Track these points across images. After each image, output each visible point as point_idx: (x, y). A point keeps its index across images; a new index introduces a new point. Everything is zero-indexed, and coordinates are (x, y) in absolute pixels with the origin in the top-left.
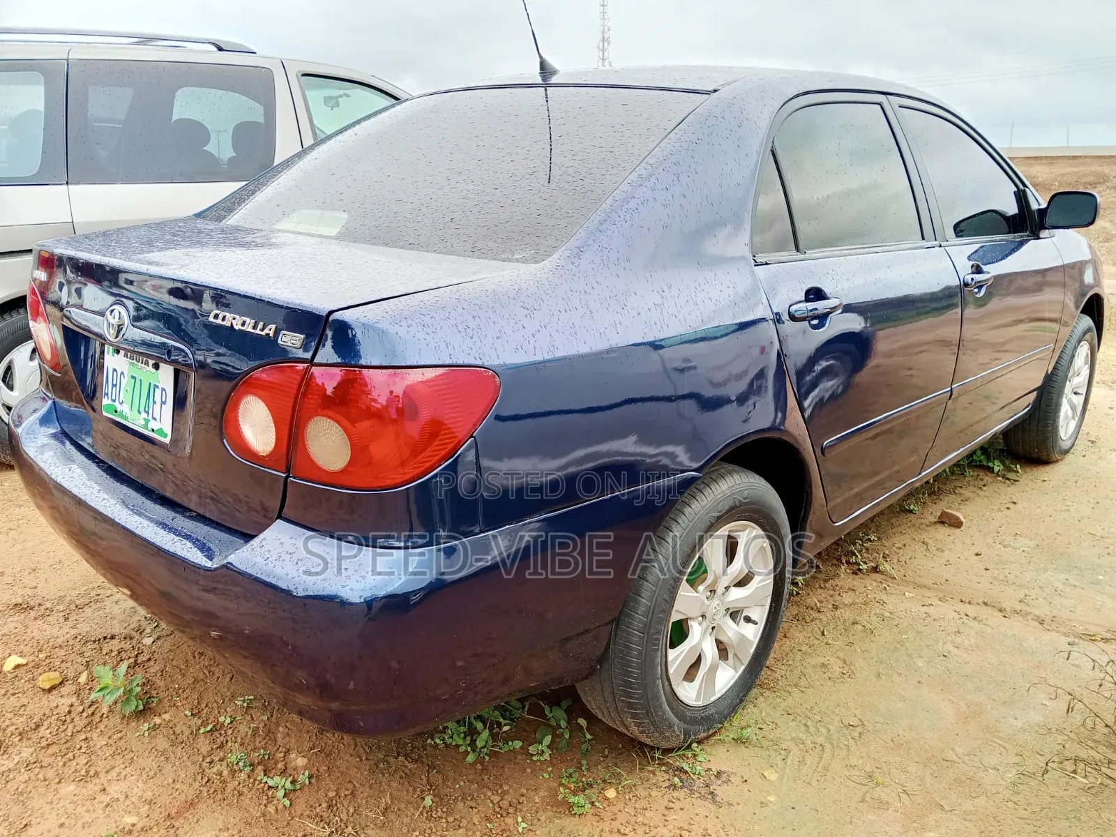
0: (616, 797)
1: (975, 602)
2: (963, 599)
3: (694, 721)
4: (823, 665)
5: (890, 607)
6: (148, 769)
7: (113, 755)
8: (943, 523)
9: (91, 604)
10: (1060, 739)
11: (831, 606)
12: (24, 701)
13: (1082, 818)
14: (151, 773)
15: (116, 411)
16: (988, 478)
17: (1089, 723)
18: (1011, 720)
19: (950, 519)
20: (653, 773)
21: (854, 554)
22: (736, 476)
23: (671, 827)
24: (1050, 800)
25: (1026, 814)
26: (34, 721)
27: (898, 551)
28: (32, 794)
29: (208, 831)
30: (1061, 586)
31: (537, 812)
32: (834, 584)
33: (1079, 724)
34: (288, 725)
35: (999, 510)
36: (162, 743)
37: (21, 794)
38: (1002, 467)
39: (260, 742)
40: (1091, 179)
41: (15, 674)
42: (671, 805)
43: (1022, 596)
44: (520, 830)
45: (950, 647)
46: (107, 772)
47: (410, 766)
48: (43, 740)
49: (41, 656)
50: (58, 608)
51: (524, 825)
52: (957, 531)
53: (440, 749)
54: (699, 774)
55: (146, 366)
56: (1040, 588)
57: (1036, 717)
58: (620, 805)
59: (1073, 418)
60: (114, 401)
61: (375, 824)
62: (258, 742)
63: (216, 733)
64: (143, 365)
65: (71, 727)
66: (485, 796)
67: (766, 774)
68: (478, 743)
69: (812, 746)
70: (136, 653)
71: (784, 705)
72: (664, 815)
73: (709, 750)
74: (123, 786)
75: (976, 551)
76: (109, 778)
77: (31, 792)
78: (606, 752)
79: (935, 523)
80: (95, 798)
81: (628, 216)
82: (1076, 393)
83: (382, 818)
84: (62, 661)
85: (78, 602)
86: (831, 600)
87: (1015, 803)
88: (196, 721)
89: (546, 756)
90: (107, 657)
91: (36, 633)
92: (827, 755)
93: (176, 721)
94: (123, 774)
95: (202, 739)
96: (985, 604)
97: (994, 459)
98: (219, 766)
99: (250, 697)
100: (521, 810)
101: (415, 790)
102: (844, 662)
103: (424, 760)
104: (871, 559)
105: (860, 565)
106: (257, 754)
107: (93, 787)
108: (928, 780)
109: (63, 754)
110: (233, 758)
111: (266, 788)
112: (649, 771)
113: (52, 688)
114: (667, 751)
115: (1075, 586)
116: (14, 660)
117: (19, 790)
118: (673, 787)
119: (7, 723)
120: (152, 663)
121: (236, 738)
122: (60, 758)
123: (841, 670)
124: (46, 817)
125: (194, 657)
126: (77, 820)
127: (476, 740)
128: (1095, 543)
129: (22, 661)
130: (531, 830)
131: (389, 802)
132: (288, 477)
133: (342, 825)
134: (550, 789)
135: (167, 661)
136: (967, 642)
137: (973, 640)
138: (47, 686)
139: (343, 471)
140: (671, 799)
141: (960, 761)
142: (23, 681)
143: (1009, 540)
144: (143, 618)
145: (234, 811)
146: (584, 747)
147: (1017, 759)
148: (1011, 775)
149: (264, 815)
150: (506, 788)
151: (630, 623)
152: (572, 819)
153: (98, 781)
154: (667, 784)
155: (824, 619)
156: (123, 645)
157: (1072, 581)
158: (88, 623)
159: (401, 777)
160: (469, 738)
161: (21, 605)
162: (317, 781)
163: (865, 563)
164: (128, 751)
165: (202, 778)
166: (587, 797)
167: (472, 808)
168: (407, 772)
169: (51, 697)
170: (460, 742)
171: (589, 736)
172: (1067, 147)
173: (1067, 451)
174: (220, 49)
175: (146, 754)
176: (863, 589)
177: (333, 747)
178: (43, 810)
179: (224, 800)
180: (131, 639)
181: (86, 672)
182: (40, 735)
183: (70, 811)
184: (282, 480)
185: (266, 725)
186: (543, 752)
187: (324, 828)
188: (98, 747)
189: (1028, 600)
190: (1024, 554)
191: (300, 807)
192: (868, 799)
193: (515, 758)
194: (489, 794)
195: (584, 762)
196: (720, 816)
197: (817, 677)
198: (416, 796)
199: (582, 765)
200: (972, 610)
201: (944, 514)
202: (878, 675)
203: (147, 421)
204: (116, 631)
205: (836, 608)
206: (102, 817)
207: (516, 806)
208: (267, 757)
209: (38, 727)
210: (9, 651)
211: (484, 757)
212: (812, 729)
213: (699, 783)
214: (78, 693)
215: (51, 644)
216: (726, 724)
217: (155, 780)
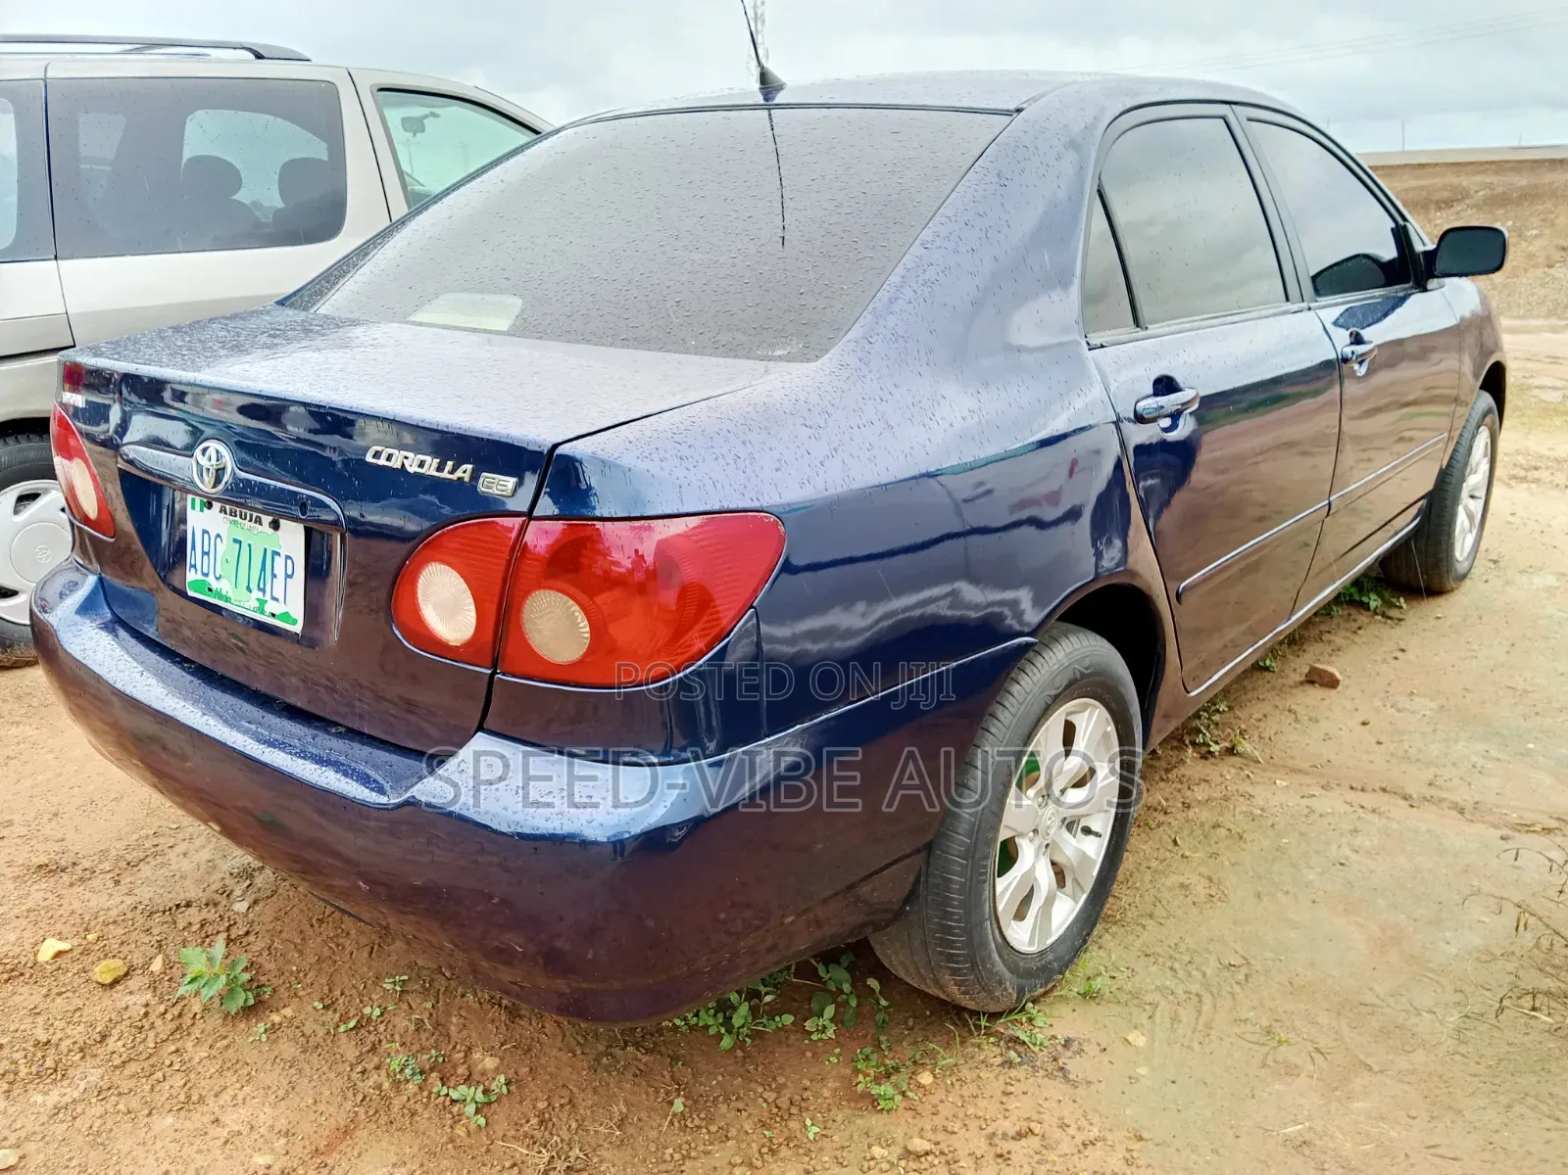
0: (934, 1082)
1: (1369, 788)
2: (1354, 785)
3: (1029, 974)
4: (1182, 886)
5: (1259, 801)
6: (275, 1088)
7: (220, 1072)
8: (1312, 682)
9: (147, 860)
10: (1511, 967)
11: (1180, 805)
12: (78, 1002)
13: (1552, 1069)
14: (281, 1093)
15: (210, 590)
16: (1363, 618)
17: (1545, 943)
18: (1442, 944)
19: (1321, 677)
20: (979, 1046)
21: (1199, 731)
22: (1073, 639)
23: (1014, 1118)
24: (1508, 1048)
25: (1481, 1069)
26: (98, 1030)
27: (1257, 724)
28: (113, 1133)
29: (376, 1168)
30: (1480, 762)
31: (829, 1110)
32: (1180, 773)
33: (1531, 945)
34: (463, 1013)
35: (1384, 661)
36: (288, 1049)
37: (99, 1133)
38: (1379, 602)
39: (427, 1039)
40: (1446, 194)
41: (57, 964)
42: (1010, 1089)
43: (1431, 777)
44: (811, 1136)
45: (1347, 851)
46: (216, 1096)
47: (645, 1059)
48: (115, 1056)
49: (90, 937)
50: (101, 867)
51: (816, 1129)
52: (1333, 692)
53: (681, 1033)
54: (1041, 1044)
55: (257, 525)
56: (1454, 764)
57: (1476, 940)
58: (940, 1094)
59: (1471, 531)
60: (206, 575)
61: (611, 1143)
62: (424, 1039)
63: (363, 1031)
64: (252, 524)
65: (151, 1034)
66: (755, 1093)
67: (1130, 1038)
68: (734, 1021)
69: (1185, 996)
70: (227, 924)
71: (1138, 943)
72: (1002, 1103)
73: (1048, 1012)
74: (243, 1113)
75: (1362, 719)
76: (221, 1103)
77: (111, 1130)
78: (911, 1022)
79: (1302, 683)
80: (206, 1133)
81: (927, 290)
82: (1472, 497)
83: (618, 1133)
84: (122, 943)
85: (129, 858)
86: (1178, 796)
87: (1463, 1055)
88: (331, 1017)
89: (830, 1033)
90: (186, 934)
91: (76, 905)
92: (1207, 1008)
93: (303, 1016)
94: (240, 1097)
95: (344, 1039)
96: (1384, 790)
97: (1368, 591)
98: (376, 1076)
99: (403, 978)
100: (808, 1110)
101: (657, 1092)
102: (1210, 880)
103: (663, 1049)
104: (1223, 736)
105: (1209, 746)
106: (426, 1057)
107: (199, 1119)
108: (1346, 1031)
109: (147, 1074)
110: (395, 1066)
111: (448, 1103)
112: (973, 1045)
113: (116, 982)
114: (994, 1016)
115: (1498, 759)
116: (50, 947)
117: (95, 1129)
118: (1009, 1064)
119: (59, 1035)
120: (252, 938)
121: (392, 1035)
122: (144, 1080)
123: (1207, 891)
124: (141, 1162)
125: (312, 926)
126: (186, 1163)
127: (731, 1018)
128: (1516, 700)
129: (64, 946)
130: (826, 1136)
131: (624, 1111)
132: (494, 673)
133: (565, 1147)
134: (841, 1078)
135: (273, 934)
136: (1367, 843)
137: (1376, 842)
138: (108, 980)
139: (581, 662)
140: (1008, 1080)
141: (1383, 1004)
142: (70, 974)
143: (1403, 702)
144: (228, 875)
145: (407, 1138)
146: (880, 1017)
147: (1458, 997)
148: (1454, 1018)
149: (452, 1140)
150: (781, 1080)
151: (949, 847)
152: (879, 1116)
153: (205, 1108)
154: (999, 1060)
155: (1174, 823)
156: (204, 914)
157: (1494, 753)
158: (149, 886)
159: (635, 1076)
160: (720, 1016)
161: (47, 866)
162: (518, 1088)
163: (1217, 743)
164: (241, 1063)
165: (354, 1095)
166: (895, 1086)
167: (739, 1110)
168: (642, 1067)
169: (115, 995)
170: (711, 1021)
171: (884, 1003)
172: (1404, 152)
173: (1464, 576)
174: (259, 56)
175: (268, 1066)
176: (1220, 780)
177: (532, 1039)
178: (134, 1154)
179: (391, 1123)
180: (216, 905)
181: (160, 956)
182: (110, 1049)
183: (173, 1153)
184: (487, 679)
185: (431, 1015)
186: (824, 1027)
187: (540, 1152)
188: (197, 1060)
189: (1439, 782)
190: (1426, 720)
191: (501, 1126)
192: (1270, 1062)
193: (787, 1038)
194: (760, 1090)
195: (883, 1038)
196: (1078, 1099)
197: (1176, 903)
198: (660, 1100)
199: (880, 1043)
200: (1368, 800)
201: (1313, 670)
202: (1259, 896)
203: (262, 602)
204: (191, 895)
205: (1189, 807)
206: (221, 1158)
207: (800, 1105)
208: (441, 1059)
209: (104, 1037)
210: (41, 932)
211: (744, 1041)
212: (1181, 974)
213: (1043, 1057)
214: (153, 987)
215: (101, 919)
216: (1067, 974)
217: (287, 1101)
